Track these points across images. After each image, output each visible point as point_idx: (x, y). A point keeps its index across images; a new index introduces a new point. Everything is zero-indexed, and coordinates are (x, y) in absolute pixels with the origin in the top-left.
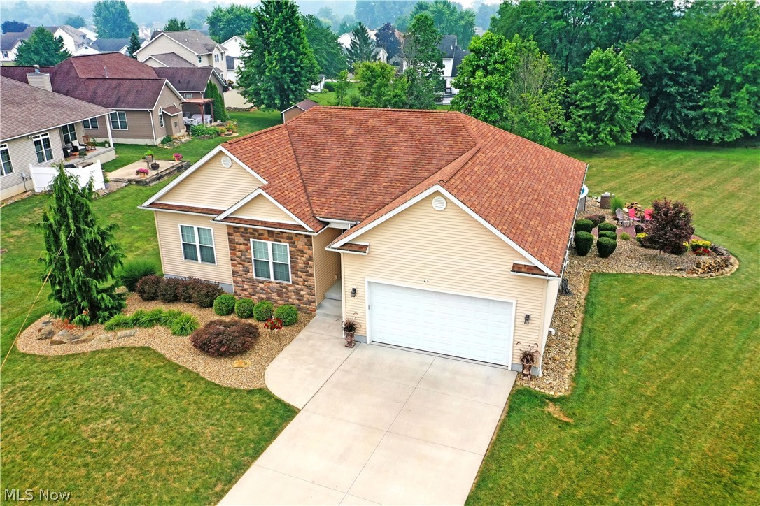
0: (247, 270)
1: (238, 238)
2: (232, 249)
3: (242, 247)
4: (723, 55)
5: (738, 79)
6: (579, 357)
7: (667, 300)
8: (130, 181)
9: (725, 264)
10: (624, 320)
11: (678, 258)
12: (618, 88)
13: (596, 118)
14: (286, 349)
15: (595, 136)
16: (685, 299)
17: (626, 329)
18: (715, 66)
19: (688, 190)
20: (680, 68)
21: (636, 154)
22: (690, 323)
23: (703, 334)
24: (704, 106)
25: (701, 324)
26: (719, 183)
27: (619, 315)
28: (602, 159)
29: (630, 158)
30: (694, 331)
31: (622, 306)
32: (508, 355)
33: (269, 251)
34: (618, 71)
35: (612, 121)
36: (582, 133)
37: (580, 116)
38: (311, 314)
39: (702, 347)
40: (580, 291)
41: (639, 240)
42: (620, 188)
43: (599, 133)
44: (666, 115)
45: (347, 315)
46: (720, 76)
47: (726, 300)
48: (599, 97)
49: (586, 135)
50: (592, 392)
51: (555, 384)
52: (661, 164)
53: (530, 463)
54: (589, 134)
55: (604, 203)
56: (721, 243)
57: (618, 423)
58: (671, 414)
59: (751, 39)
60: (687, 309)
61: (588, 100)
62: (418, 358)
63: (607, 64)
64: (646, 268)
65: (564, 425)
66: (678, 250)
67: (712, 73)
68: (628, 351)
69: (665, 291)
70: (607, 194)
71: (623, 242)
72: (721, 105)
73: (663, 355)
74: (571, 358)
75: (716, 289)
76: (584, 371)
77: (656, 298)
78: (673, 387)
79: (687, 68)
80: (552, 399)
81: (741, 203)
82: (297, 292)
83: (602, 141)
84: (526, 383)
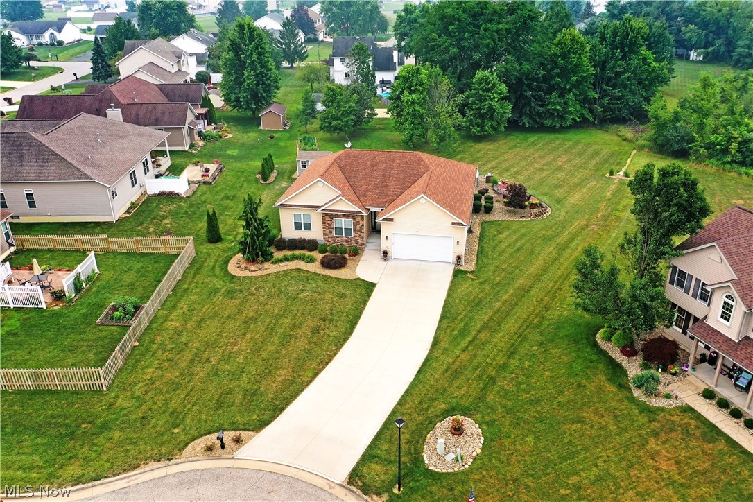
0: (331, 232)
1: (327, 218)
2: (324, 223)
3: (329, 222)
4: (558, 71)
5: (568, 86)
6: (478, 257)
7: (515, 232)
8: (199, 182)
9: (544, 212)
10: (496, 242)
11: (523, 211)
12: (494, 98)
13: (482, 116)
14: (359, 264)
15: (482, 128)
16: (523, 231)
17: (497, 245)
18: (553, 78)
19: (536, 166)
20: (533, 79)
21: (508, 138)
22: (523, 241)
23: (528, 245)
24: (548, 105)
25: (527, 241)
26: (554, 160)
27: (494, 240)
28: (487, 143)
29: (505, 141)
30: (524, 245)
31: (495, 236)
32: (451, 258)
33: (343, 223)
34: (494, 85)
35: (492, 119)
36: (473, 126)
37: (471, 115)
38: (362, 249)
39: (526, 250)
40: (477, 230)
41: (504, 202)
42: (497, 167)
43: (484, 126)
44: (526, 111)
45: (383, 248)
46: (558, 84)
47: (541, 229)
48: (483, 102)
49: (476, 127)
50: (483, 269)
51: (469, 267)
52: (523, 146)
53: (463, 291)
54: (478, 127)
55: (488, 180)
56: (545, 200)
57: (492, 278)
58: (510, 274)
59: (574, 61)
60: (523, 235)
61: (476, 104)
62: (415, 262)
63: (487, 81)
64: (507, 217)
65: (473, 280)
66: (523, 207)
67: (553, 82)
68: (497, 254)
69: (514, 228)
70: (489, 174)
71: (497, 204)
72: (559, 104)
73: (511, 254)
74: (474, 258)
75: (537, 226)
76: (480, 262)
77: (510, 231)
78: (513, 265)
79: (537, 80)
80: (469, 272)
81: (563, 174)
82: (356, 241)
83: (486, 131)
84: (458, 267)
